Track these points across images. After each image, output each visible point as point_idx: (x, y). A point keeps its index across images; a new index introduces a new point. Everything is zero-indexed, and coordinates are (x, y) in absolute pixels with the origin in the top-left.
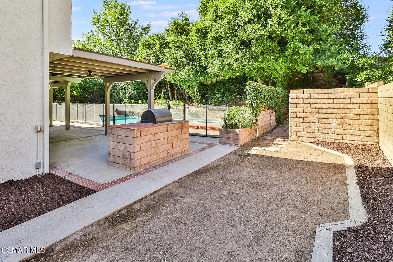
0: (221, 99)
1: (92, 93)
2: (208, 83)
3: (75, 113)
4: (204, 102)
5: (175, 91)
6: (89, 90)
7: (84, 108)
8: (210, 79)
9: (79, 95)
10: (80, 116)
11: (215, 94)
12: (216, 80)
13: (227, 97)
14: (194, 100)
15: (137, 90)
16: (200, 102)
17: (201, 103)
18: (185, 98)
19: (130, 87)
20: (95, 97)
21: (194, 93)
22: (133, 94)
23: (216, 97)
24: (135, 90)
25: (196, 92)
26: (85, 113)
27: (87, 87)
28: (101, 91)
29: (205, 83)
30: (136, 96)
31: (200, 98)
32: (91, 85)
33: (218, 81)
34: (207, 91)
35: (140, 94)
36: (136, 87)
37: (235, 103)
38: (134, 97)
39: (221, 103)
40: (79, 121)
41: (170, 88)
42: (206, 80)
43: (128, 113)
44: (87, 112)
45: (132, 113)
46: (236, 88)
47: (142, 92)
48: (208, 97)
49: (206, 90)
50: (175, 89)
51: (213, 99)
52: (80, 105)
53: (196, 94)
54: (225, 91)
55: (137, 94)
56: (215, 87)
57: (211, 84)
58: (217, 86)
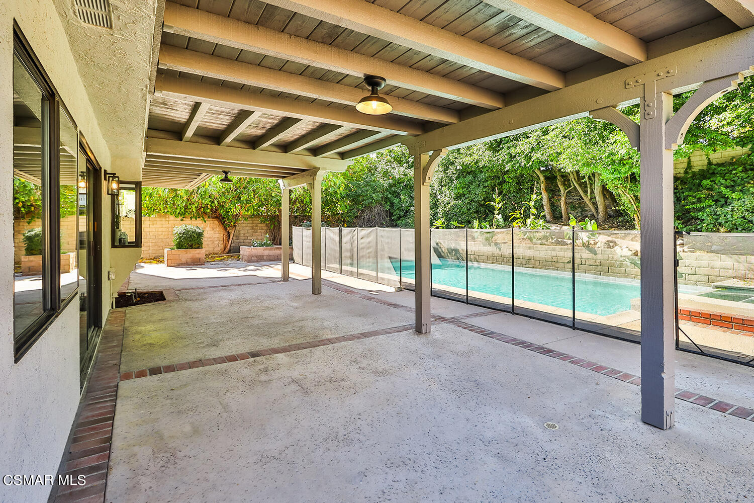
1: (369, 207)
3: (336, 249)
5: (563, 199)
6: (363, 201)
7: (354, 238)
9: (346, 211)
10: (345, 257)
11: (723, 201)
12: (689, 163)
14: (637, 222)
15: (463, 199)
19: (447, 192)
20: (374, 216)
22: (453, 208)
23: (733, 210)
24: (458, 197)
26: (355, 250)
27: (359, 196)
28: (386, 203)
30: (460, 211)
32: (367, 191)
35: (470, 208)
36: (461, 191)
38: (456, 215)
40: (344, 267)
41: (547, 189)
43: (444, 252)
44: (362, 248)
45: (454, 253)
47: (474, 201)
48: (687, 210)
50: (562, 191)
51: (719, 216)
52: (346, 230)
55: (462, 208)
56: (712, 179)
57: (686, 172)
58: (721, 177)
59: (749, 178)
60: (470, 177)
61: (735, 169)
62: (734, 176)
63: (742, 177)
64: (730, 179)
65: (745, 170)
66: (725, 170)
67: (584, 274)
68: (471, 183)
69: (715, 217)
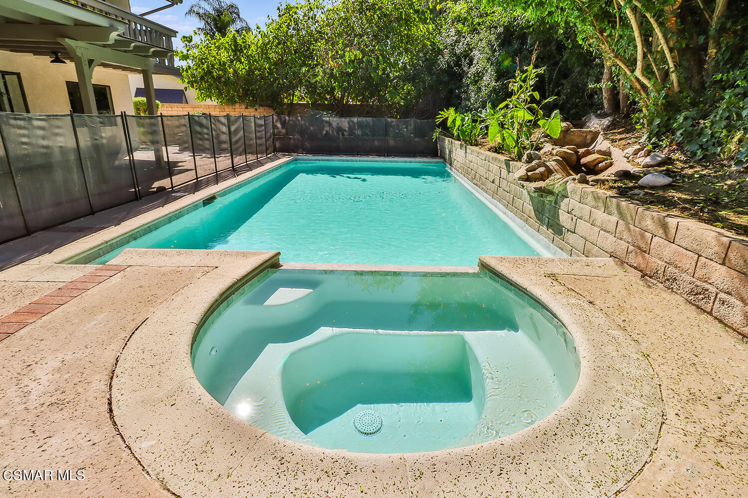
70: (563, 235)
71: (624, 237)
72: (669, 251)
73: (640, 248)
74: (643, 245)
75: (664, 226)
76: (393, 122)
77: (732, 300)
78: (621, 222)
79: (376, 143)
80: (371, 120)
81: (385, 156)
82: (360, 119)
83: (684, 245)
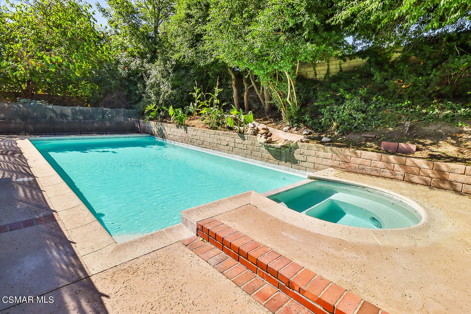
0: (360, 115)
2: (318, 77)
4: (309, 121)
5: (246, 94)
8: (323, 68)
11: (341, 100)
13: (378, 109)
14: (283, 114)
15: (177, 89)
16: (297, 119)
17: (298, 121)
18: (264, 109)
21: (285, 96)
22: (170, 96)
23: (344, 108)
24: (173, 88)
25: (289, 93)
29: (311, 76)
31: (298, 108)
33: (344, 70)
34: (314, 93)
36: (176, 83)
37: (410, 128)
39: (359, 124)
41: (236, 86)
42: (314, 69)
45: (160, 132)
46: (404, 86)
48: (318, 107)
49: (312, 92)
50: (246, 88)
51: (335, 112)
53: (290, 99)
54: (371, 93)
55: (176, 96)
56: (338, 83)
57: (325, 78)
58: (344, 81)
59: (362, 84)
60: (183, 72)
61: (354, 76)
62: (353, 81)
63: (358, 82)
64: (350, 84)
65: (360, 78)
66: (348, 76)
67: (236, 156)
68: (183, 76)
69: (332, 113)
70: (299, 163)
71: (337, 159)
72: (359, 161)
73: (346, 162)
74: (347, 161)
75: (356, 154)
76: (108, 110)
77: (385, 170)
78: (334, 155)
79: (96, 124)
80: (91, 109)
81: (103, 134)
82: (81, 108)
83: (365, 158)
